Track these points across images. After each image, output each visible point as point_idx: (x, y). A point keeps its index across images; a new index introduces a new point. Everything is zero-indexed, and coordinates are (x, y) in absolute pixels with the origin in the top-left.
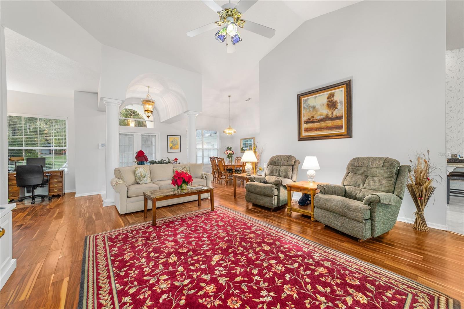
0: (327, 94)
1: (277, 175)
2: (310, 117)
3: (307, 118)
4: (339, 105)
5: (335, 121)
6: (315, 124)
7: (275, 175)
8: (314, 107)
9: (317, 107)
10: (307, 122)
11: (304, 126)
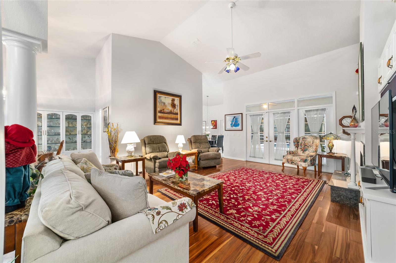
0: (172, 98)
1: (158, 151)
2: (162, 109)
3: (160, 109)
4: (176, 106)
5: (175, 115)
6: (165, 114)
7: (156, 151)
8: (164, 103)
9: (166, 104)
10: (160, 112)
11: (159, 114)
